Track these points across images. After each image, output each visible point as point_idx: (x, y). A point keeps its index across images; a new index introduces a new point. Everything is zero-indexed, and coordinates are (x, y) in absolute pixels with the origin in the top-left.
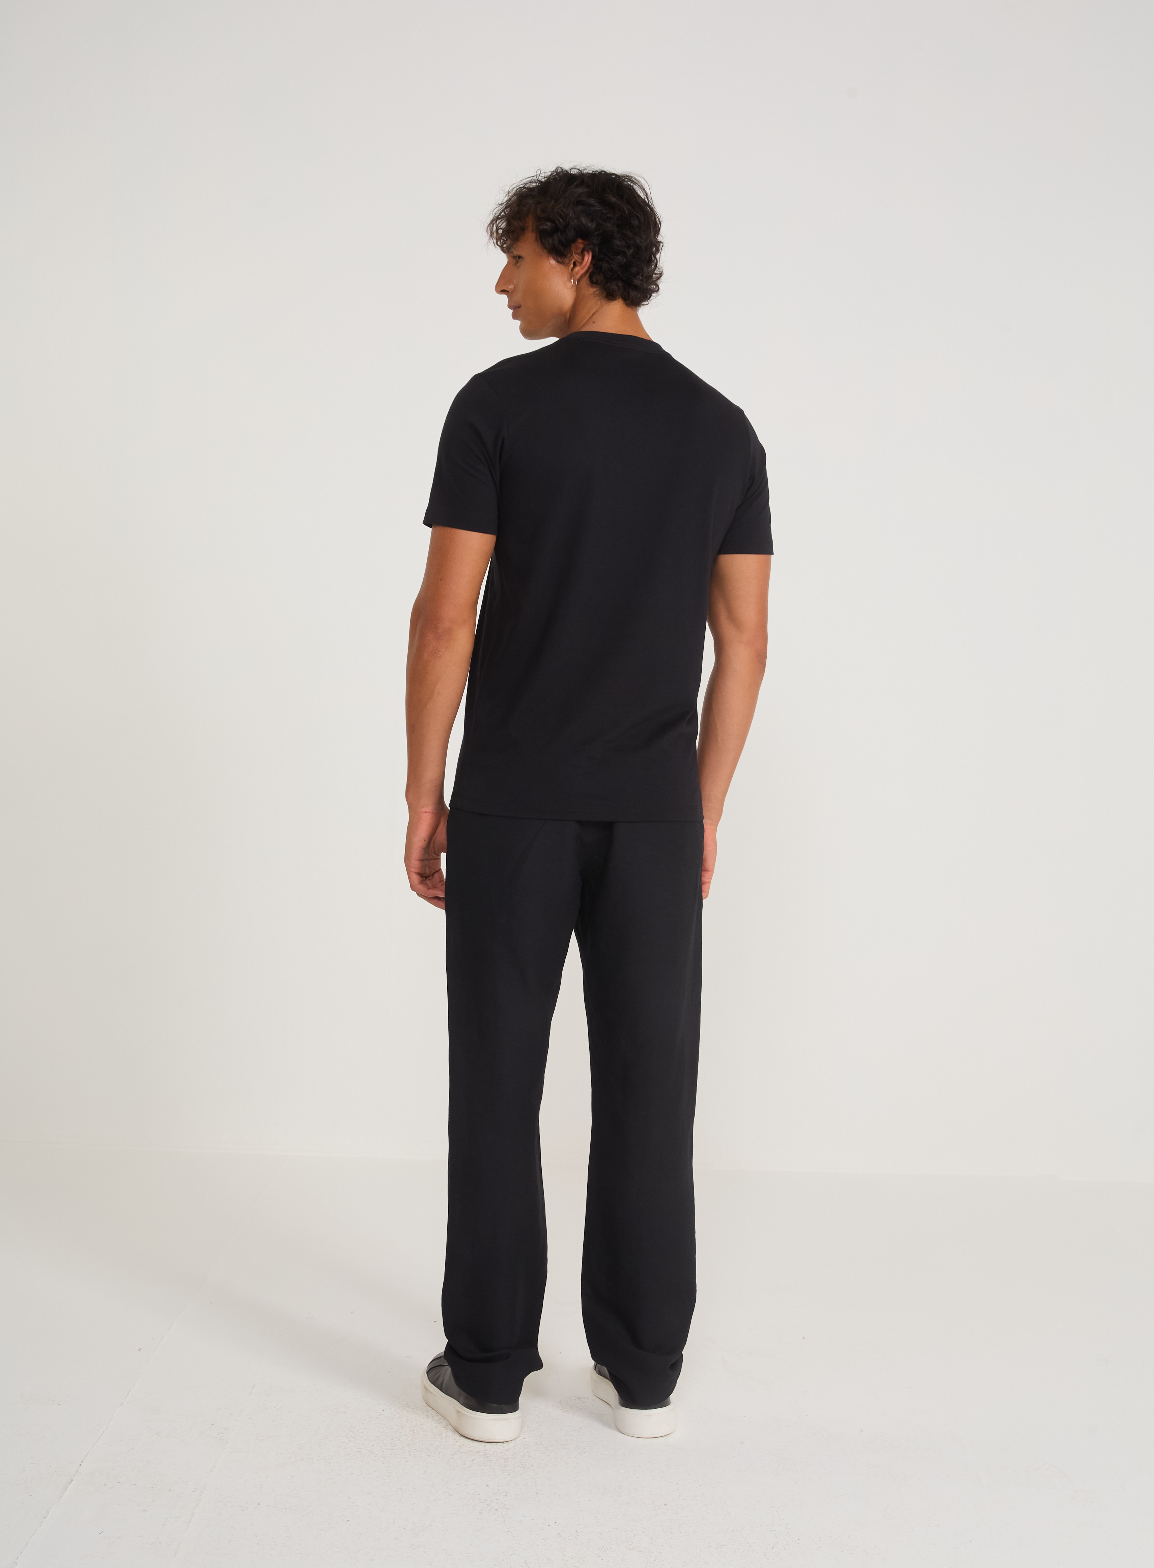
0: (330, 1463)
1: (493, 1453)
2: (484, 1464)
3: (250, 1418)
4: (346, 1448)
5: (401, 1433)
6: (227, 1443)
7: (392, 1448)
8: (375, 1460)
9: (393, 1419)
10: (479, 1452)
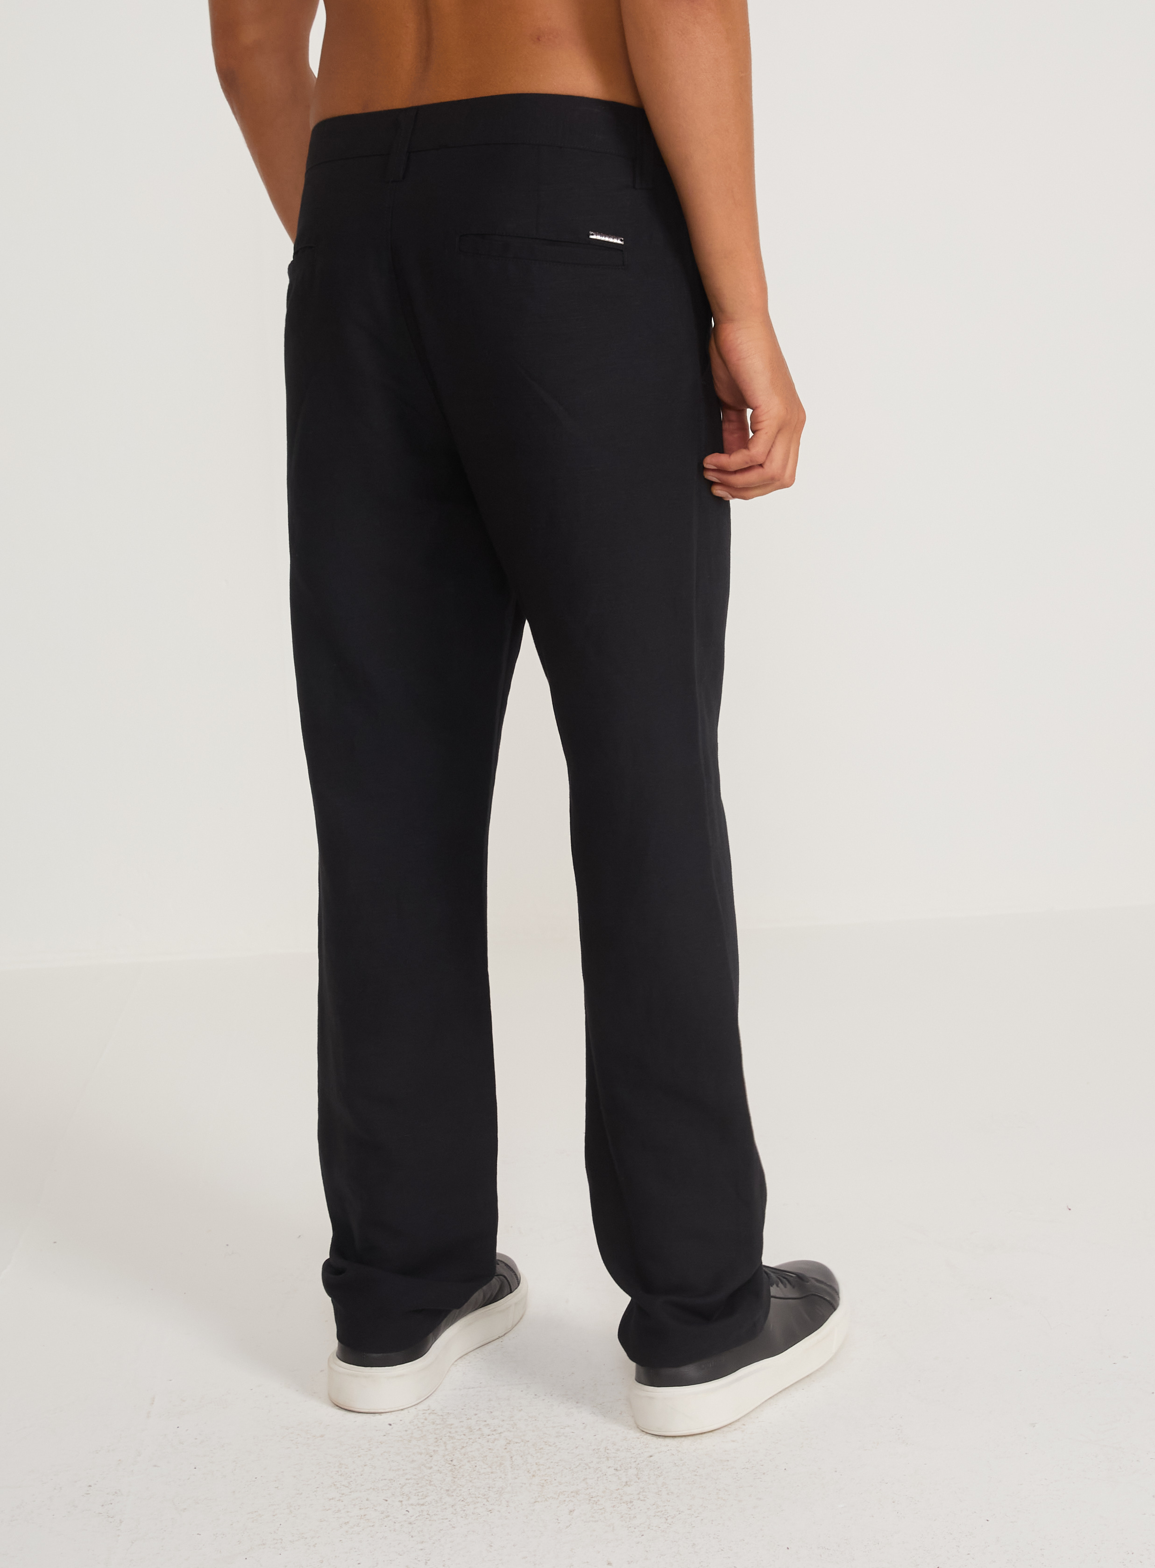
0: (314, 1546)
1: (604, 1492)
2: (593, 1517)
3: (155, 1466)
4: (339, 1511)
5: (431, 1468)
6: (121, 1522)
7: (421, 1502)
8: (395, 1530)
9: (410, 1441)
10: (577, 1493)
